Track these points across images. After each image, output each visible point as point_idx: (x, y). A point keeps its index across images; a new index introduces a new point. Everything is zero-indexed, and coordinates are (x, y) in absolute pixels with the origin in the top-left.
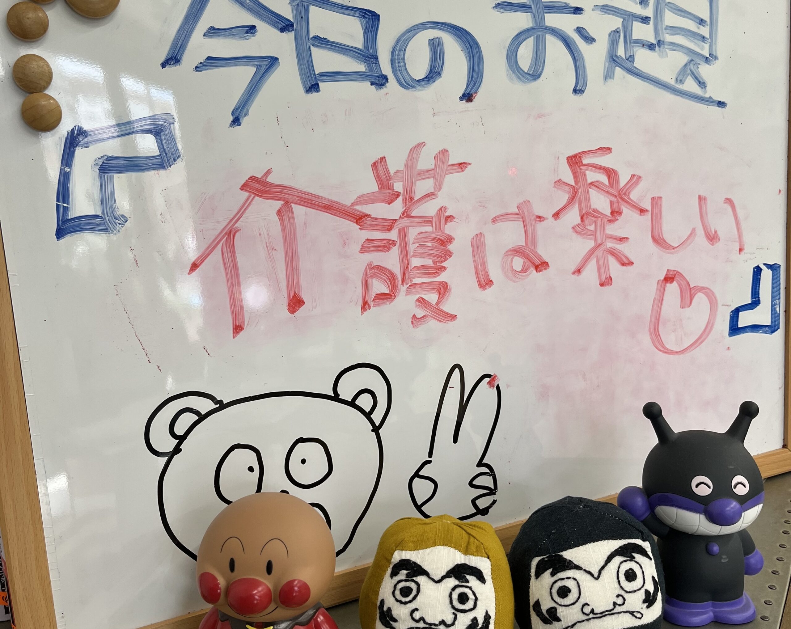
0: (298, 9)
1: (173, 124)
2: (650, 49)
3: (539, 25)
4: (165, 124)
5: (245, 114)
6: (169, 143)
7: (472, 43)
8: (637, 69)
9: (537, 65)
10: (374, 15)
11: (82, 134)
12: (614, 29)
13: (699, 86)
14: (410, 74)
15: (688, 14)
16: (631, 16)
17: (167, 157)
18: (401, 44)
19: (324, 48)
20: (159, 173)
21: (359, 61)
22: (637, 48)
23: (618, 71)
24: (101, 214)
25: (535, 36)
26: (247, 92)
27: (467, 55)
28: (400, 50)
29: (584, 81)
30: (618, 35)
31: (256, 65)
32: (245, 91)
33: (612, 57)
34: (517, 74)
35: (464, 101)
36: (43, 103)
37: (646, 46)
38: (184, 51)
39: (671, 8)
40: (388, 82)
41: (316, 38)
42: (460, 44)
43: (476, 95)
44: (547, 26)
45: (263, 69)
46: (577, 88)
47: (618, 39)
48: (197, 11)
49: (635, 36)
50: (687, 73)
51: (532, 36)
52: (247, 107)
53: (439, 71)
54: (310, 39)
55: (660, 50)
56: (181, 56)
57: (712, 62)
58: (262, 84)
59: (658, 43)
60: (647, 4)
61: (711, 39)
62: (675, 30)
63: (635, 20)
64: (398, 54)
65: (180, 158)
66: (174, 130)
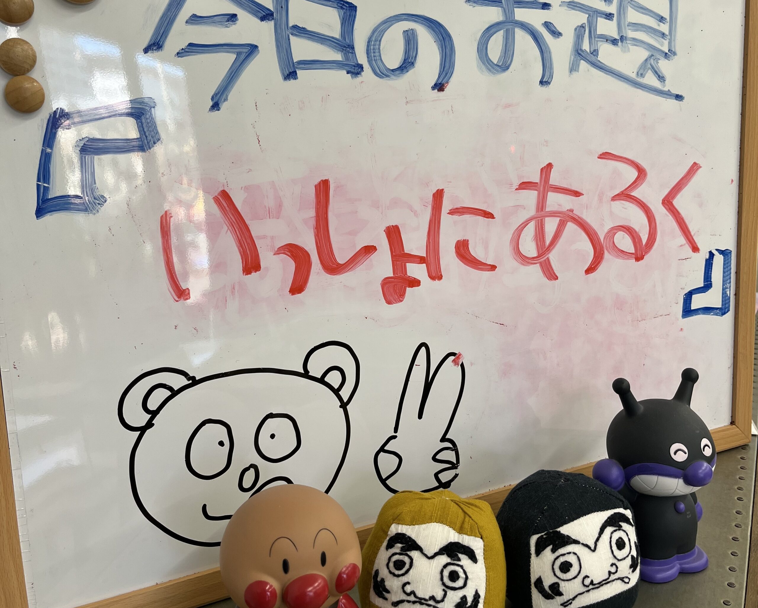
1: (154, 107)
2: (613, 44)
3: (509, 19)
4: (147, 108)
5: (224, 100)
6: (149, 126)
7: (444, 35)
8: (601, 62)
9: (506, 57)
10: (352, 7)
11: (64, 117)
12: (580, 25)
13: (659, 80)
14: (385, 64)
15: (649, 12)
16: (596, 12)
17: (147, 140)
18: (378, 33)
19: (302, 37)
20: (140, 155)
21: (336, 51)
22: (601, 43)
23: (583, 64)
24: (81, 194)
25: (505, 29)
26: (227, 78)
27: (440, 46)
28: (376, 41)
29: (550, 73)
30: (583, 30)
31: (236, 52)
32: (225, 76)
33: (577, 51)
34: (486, 66)
35: (436, 91)
36: (26, 85)
37: (609, 41)
38: (166, 37)
39: (633, 5)
40: (363, 71)
41: (295, 27)
42: (433, 36)
43: (447, 85)
44: (517, 20)
45: (243, 57)
46: (544, 80)
47: (583, 34)
49: (599, 32)
50: (647, 68)
51: (502, 29)
52: (226, 93)
53: (413, 61)
54: (289, 28)
55: (622, 45)
56: (163, 42)
57: (671, 58)
58: (242, 71)
59: (620, 39)
60: (611, 2)
61: (670, 36)
62: (637, 26)
63: (599, 17)
64: (374, 45)
65: (160, 141)
66: (155, 114)
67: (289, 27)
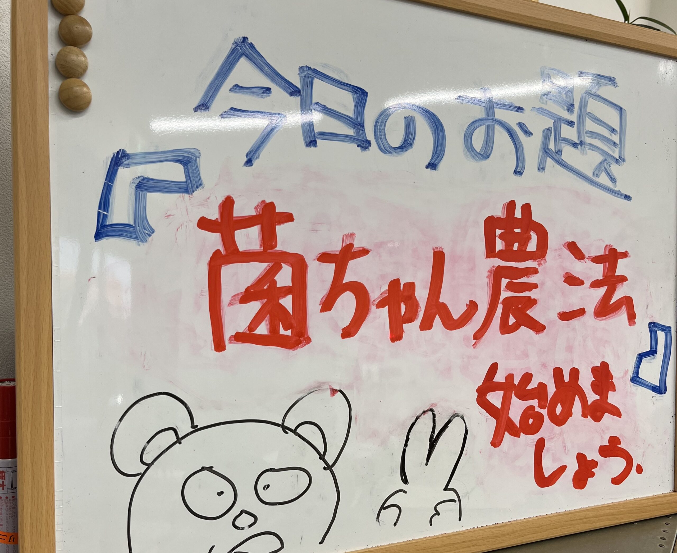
0: (305, 79)
1: (199, 157)
2: (574, 147)
3: (490, 116)
4: (193, 157)
5: (257, 157)
6: (194, 172)
7: (437, 124)
8: (564, 161)
9: (487, 148)
10: (363, 92)
11: (125, 157)
12: (547, 128)
13: (611, 181)
14: (389, 142)
15: (603, 123)
16: (560, 119)
17: (191, 184)
18: (383, 117)
19: (323, 113)
20: (184, 196)
21: (349, 127)
22: (564, 145)
23: (549, 161)
24: (133, 224)
25: (487, 125)
26: (260, 140)
27: (434, 133)
28: (382, 122)
29: (522, 165)
30: (550, 132)
31: (269, 119)
33: (545, 149)
34: (471, 153)
35: (429, 169)
37: (571, 143)
38: (213, 101)
39: (591, 117)
40: (371, 146)
41: (317, 103)
42: (429, 125)
43: (439, 165)
44: (496, 118)
45: (274, 123)
46: (517, 171)
47: (549, 136)
48: (226, 71)
49: (563, 135)
50: (602, 170)
51: (484, 124)
52: (258, 152)
53: (411, 142)
54: (312, 105)
55: (581, 149)
56: (210, 104)
57: (621, 163)
58: (272, 135)
59: (580, 143)
60: (573, 112)
61: (620, 145)
62: (593, 134)
63: (563, 123)
64: (381, 126)
65: (202, 186)
66: (199, 163)
67: (312, 103)
